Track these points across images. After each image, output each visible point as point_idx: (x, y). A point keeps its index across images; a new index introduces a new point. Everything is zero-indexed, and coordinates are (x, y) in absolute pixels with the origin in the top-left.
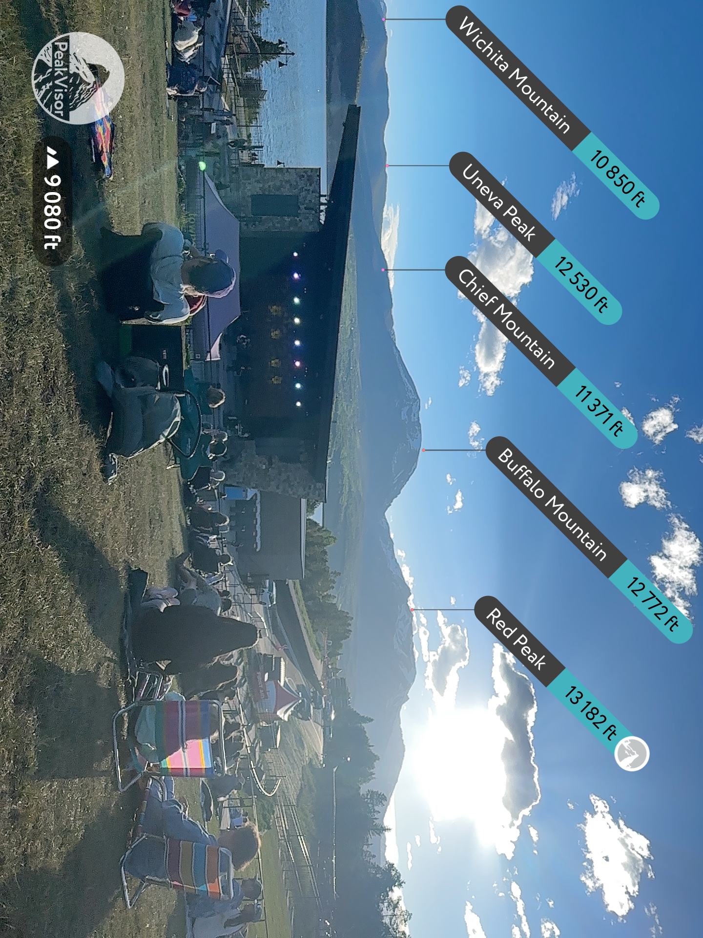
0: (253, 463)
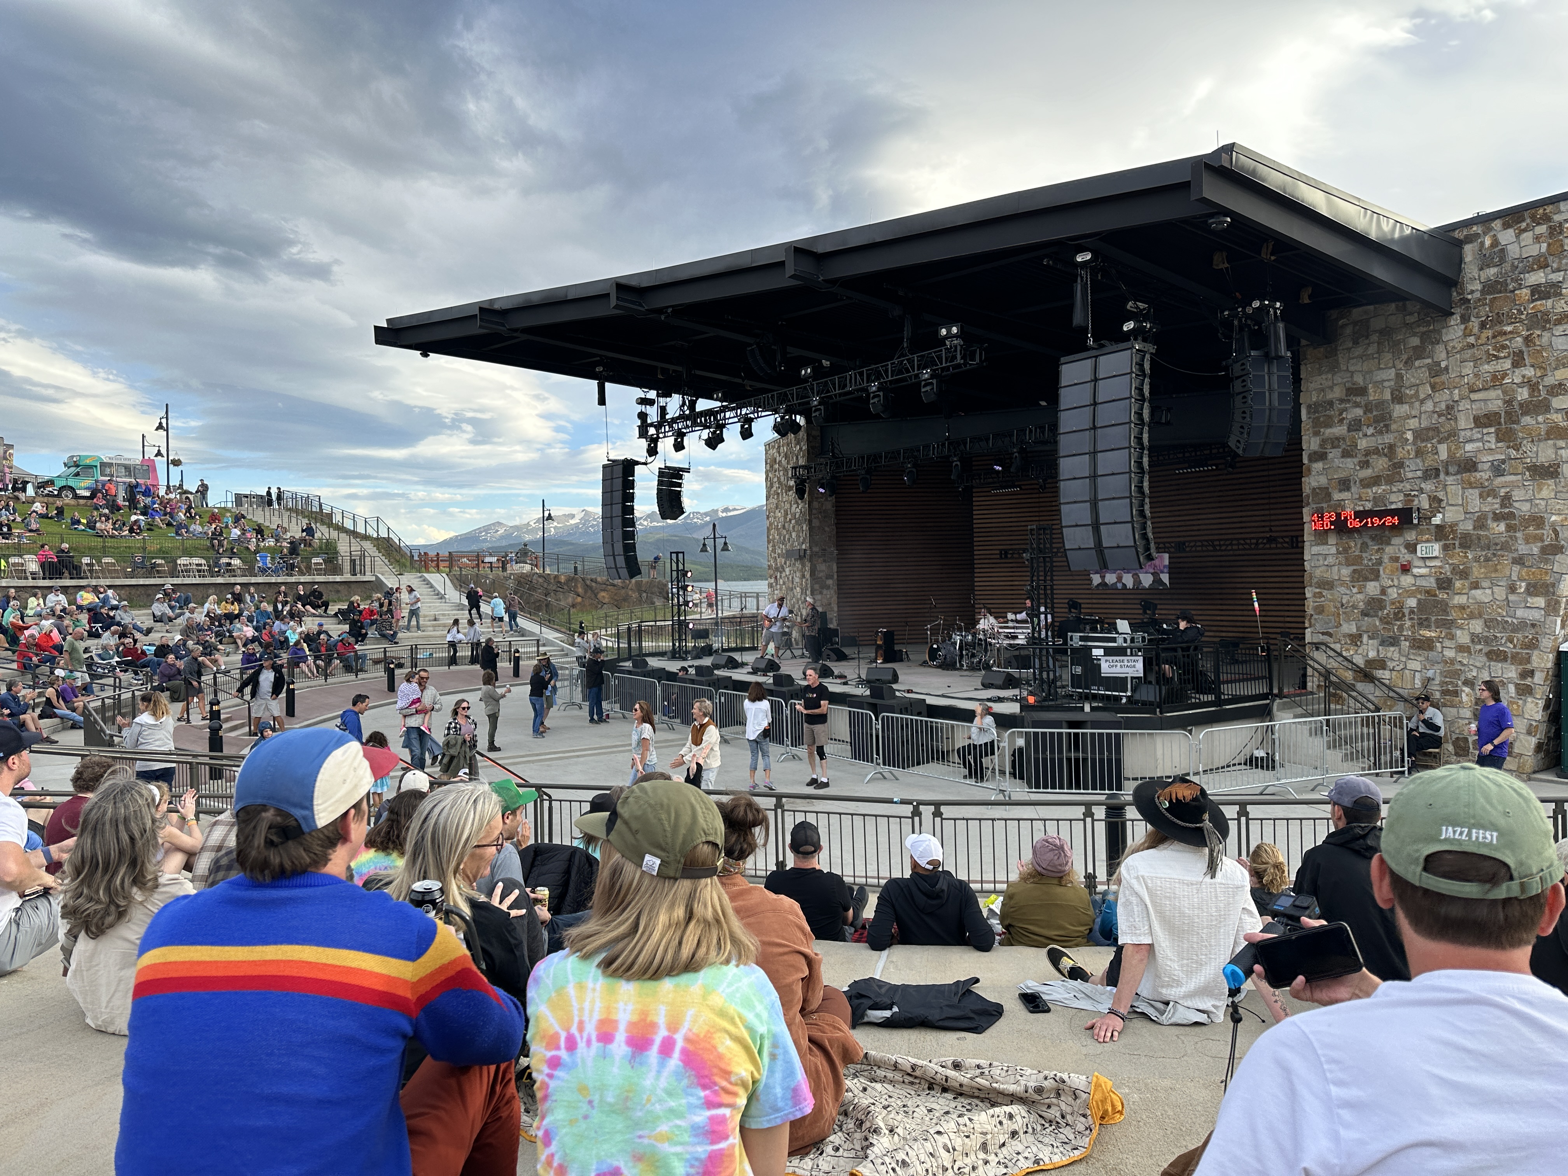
0: (1412, 603)
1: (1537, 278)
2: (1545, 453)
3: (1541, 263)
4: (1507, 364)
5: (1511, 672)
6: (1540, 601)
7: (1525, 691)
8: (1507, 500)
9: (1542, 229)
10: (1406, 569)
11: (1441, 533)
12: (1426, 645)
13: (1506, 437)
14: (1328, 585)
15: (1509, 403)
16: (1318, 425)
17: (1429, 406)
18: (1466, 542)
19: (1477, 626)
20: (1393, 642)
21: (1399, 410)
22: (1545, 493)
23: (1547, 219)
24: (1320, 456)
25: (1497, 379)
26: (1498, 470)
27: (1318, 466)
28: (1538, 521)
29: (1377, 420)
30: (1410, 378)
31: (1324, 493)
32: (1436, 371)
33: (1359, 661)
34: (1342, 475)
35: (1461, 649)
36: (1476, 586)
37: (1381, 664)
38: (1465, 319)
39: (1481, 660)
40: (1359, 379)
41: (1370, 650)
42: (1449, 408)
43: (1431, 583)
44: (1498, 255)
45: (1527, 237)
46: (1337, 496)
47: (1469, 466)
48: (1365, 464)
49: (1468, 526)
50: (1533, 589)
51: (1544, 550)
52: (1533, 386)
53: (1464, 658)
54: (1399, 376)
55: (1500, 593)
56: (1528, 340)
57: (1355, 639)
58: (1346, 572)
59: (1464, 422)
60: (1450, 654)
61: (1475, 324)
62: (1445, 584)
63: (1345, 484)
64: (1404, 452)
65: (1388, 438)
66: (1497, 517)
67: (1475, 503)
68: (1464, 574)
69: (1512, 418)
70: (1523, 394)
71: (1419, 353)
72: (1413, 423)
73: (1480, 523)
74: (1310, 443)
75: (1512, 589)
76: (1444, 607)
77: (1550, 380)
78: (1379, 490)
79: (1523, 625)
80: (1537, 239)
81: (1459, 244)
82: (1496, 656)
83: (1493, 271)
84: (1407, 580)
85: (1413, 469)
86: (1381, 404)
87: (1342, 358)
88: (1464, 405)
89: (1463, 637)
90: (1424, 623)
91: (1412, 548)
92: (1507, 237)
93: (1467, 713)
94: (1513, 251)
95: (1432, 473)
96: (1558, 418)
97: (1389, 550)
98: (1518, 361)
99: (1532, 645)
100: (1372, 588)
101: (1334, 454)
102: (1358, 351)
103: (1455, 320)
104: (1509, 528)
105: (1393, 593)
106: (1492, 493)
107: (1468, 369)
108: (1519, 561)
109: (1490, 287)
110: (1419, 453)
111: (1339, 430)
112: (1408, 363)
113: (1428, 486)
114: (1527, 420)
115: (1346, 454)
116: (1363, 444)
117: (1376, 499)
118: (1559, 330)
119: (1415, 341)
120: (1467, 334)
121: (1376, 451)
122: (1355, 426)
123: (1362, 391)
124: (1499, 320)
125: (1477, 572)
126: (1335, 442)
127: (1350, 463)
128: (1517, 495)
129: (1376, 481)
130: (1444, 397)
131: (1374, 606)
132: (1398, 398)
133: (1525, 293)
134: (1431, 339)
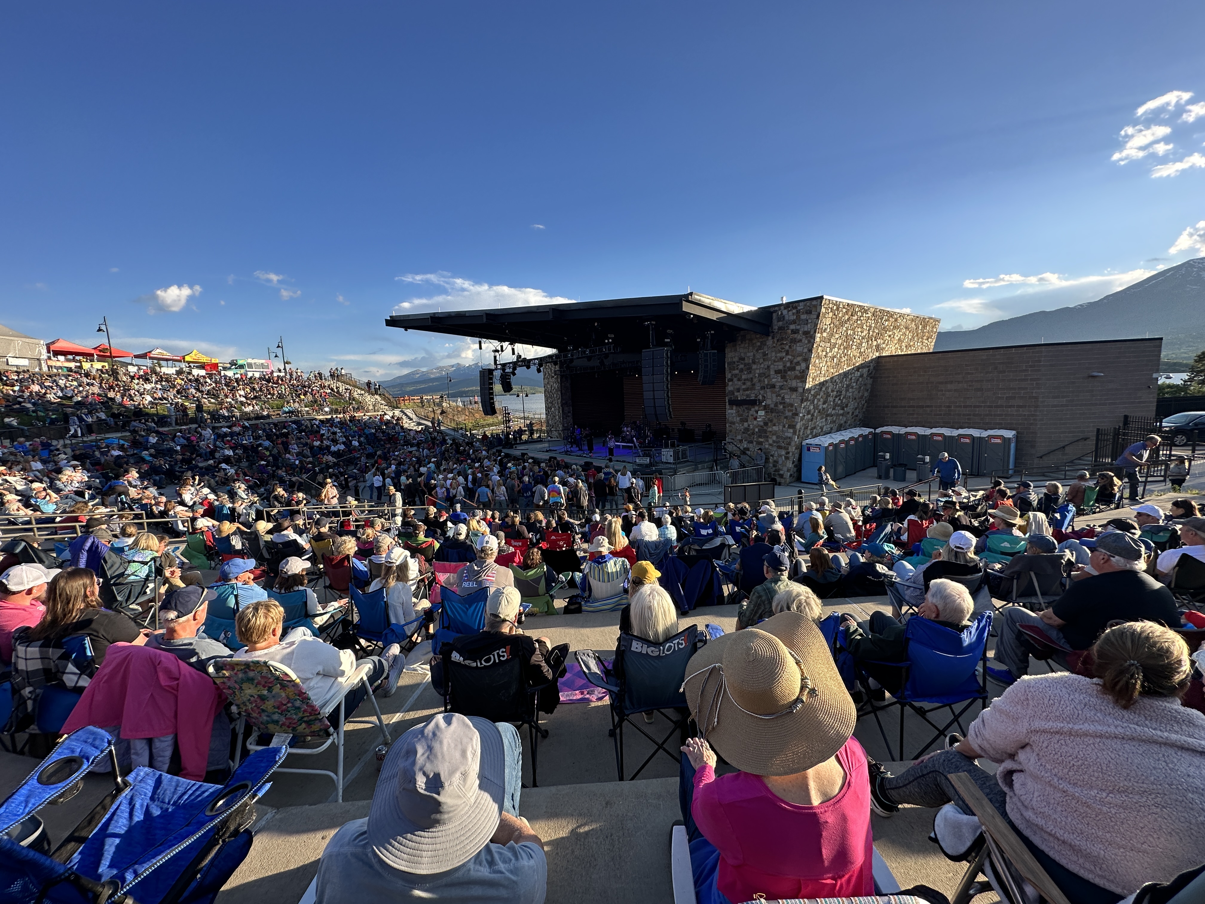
1: (792, 327)
2: (794, 383)
3: (794, 322)
4: (784, 354)
5: (783, 452)
6: (791, 431)
7: (787, 458)
8: (783, 398)
9: (794, 311)
10: (755, 419)
11: (765, 408)
12: (761, 443)
13: (783, 377)
14: (734, 423)
15: (784, 366)
16: (731, 369)
17: (762, 366)
18: (772, 411)
19: (774, 438)
20: (751, 442)
21: (754, 367)
22: (794, 396)
23: (796, 308)
24: (731, 380)
25: (781, 358)
26: (781, 388)
27: (730, 383)
28: (792, 405)
29: (748, 369)
30: (758, 356)
31: (732, 393)
32: (765, 354)
33: (742, 448)
34: (738, 387)
35: (770, 445)
36: (774, 425)
37: (748, 449)
38: (773, 338)
39: (775, 449)
40: (742, 355)
41: (745, 445)
42: (768, 367)
43: (762, 424)
44: (781, 318)
45: (790, 313)
46: (736, 394)
47: (773, 386)
48: (744, 384)
49: (772, 406)
50: (790, 426)
51: (793, 414)
52: (791, 362)
53: (770, 448)
54: (754, 355)
55: (781, 428)
56: (790, 347)
57: (741, 441)
58: (738, 419)
59: (772, 372)
60: (767, 446)
61: (775, 340)
62: (766, 424)
63: (738, 390)
64: (755, 380)
65: (751, 376)
66: (781, 403)
67: (774, 399)
68: (771, 421)
69: (785, 372)
70: (788, 364)
71: (760, 348)
72: (758, 371)
73: (776, 405)
74: (728, 376)
75: (784, 426)
76: (766, 432)
77: (795, 361)
78: (748, 392)
79: (787, 438)
80: (793, 314)
81: (772, 313)
82: (780, 447)
83: (781, 323)
84: (755, 422)
85: (758, 387)
86: (749, 364)
87: (738, 347)
88: (772, 366)
89: (771, 441)
90: (760, 437)
91: (757, 412)
92: (785, 312)
93: (771, 465)
94: (787, 318)
95: (763, 388)
96: (797, 373)
97: (751, 412)
98: (787, 354)
99: (789, 444)
100: (746, 425)
101: (735, 379)
102: (742, 345)
103: (770, 338)
104: (784, 407)
105: (751, 427)
106: (779, 395)
107: (774, 354)
108: (786, 417)
109: (780, 328)
110: (760, 381)
111: (737, 372)
112: (757, 351)
113: (762, 392)
114: (789, 373)
115: (739, 380)
116: (744, 377)
117: (748, 396)
118: (798, 344)
119: (759, 344)
120: (774, 342)
121: (747, 380)
122: (741, 371)
123: (743, 359)
124: (782, 339)
125: (775, 421)
126: (736, 375)
127: (739, 383)
128: (786, 397)
129: (747, 389)
130: (766, 363)
131: (747, 430)
132: (754, 363)
133: (789, 331)
134: (763, 344)
